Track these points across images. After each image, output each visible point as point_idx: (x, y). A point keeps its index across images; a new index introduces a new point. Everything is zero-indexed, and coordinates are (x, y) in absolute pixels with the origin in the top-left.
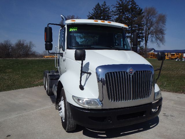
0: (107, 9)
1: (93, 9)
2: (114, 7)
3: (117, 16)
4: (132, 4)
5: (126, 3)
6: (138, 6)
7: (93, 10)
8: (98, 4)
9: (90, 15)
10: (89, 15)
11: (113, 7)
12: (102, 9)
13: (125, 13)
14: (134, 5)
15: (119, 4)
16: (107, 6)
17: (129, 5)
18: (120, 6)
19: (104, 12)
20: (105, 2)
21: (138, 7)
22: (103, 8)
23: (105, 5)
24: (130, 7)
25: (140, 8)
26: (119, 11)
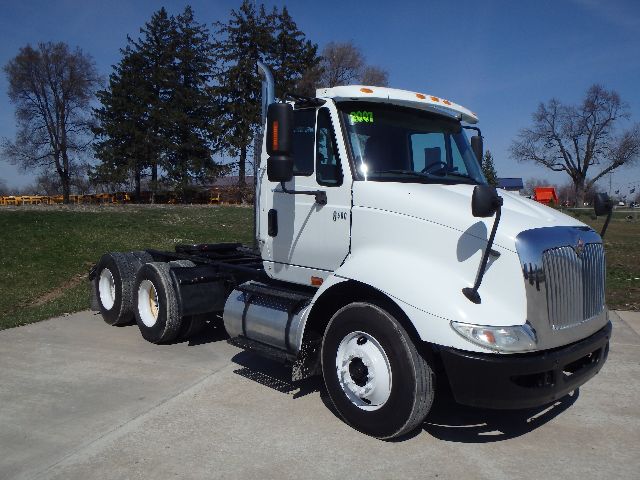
0: (199, 35)
1: (145, 28)
2: (223, 31)
3: (234, 63)
4: (281, 27)
5: (263, 21)
6: (303, 37)
7: (142, 31)
8: (163, 13)
9: (133, 48)
10: (128, 48)
11: (219, 28)
12: (179, 30)
13: (261, 55)
14: (290, 32)
15: (241, 21)
16: (196, 26)
17: (272, 29)
18: (244, 29)
19: (186, 42)
20: (188, 10)
21: (303, 40)
22: (181, 27)
23: (191, 19)
24: (276, 35)
25: (309, 43)
26: (241, 46)
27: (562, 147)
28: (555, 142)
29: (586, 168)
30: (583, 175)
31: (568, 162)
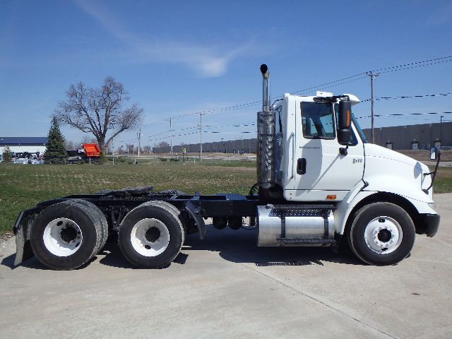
27: (88, 116)
28: (83, 113)
29: (105, 131)
30: (103, 136)
31: (93, 127)
